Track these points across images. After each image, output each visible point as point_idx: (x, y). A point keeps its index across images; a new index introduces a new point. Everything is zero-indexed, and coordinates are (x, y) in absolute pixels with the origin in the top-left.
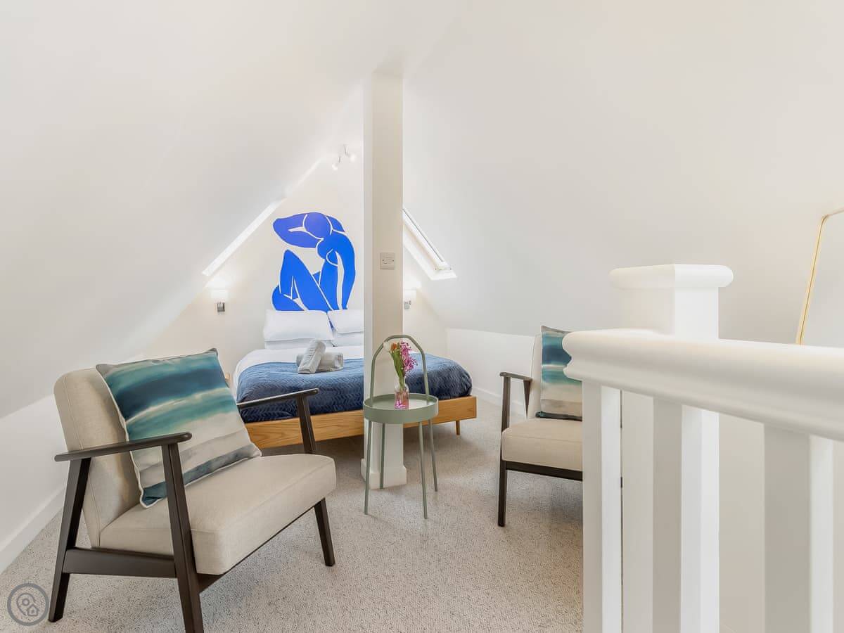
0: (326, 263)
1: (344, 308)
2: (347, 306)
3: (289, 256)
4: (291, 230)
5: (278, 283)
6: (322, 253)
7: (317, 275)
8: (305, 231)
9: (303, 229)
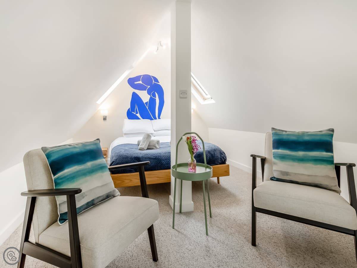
0: (151, 97)
1: (159, 118)
2: (160, 117)
3: (134, 95)
4: (135, 83)
5: (129, 107)
6: (149, 93)
7: (146, 103)
8: (142, 83)
9: (140, 82)
